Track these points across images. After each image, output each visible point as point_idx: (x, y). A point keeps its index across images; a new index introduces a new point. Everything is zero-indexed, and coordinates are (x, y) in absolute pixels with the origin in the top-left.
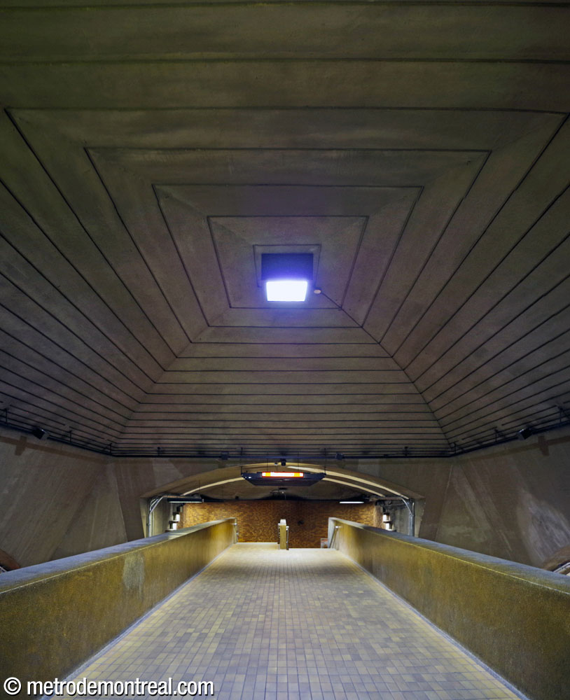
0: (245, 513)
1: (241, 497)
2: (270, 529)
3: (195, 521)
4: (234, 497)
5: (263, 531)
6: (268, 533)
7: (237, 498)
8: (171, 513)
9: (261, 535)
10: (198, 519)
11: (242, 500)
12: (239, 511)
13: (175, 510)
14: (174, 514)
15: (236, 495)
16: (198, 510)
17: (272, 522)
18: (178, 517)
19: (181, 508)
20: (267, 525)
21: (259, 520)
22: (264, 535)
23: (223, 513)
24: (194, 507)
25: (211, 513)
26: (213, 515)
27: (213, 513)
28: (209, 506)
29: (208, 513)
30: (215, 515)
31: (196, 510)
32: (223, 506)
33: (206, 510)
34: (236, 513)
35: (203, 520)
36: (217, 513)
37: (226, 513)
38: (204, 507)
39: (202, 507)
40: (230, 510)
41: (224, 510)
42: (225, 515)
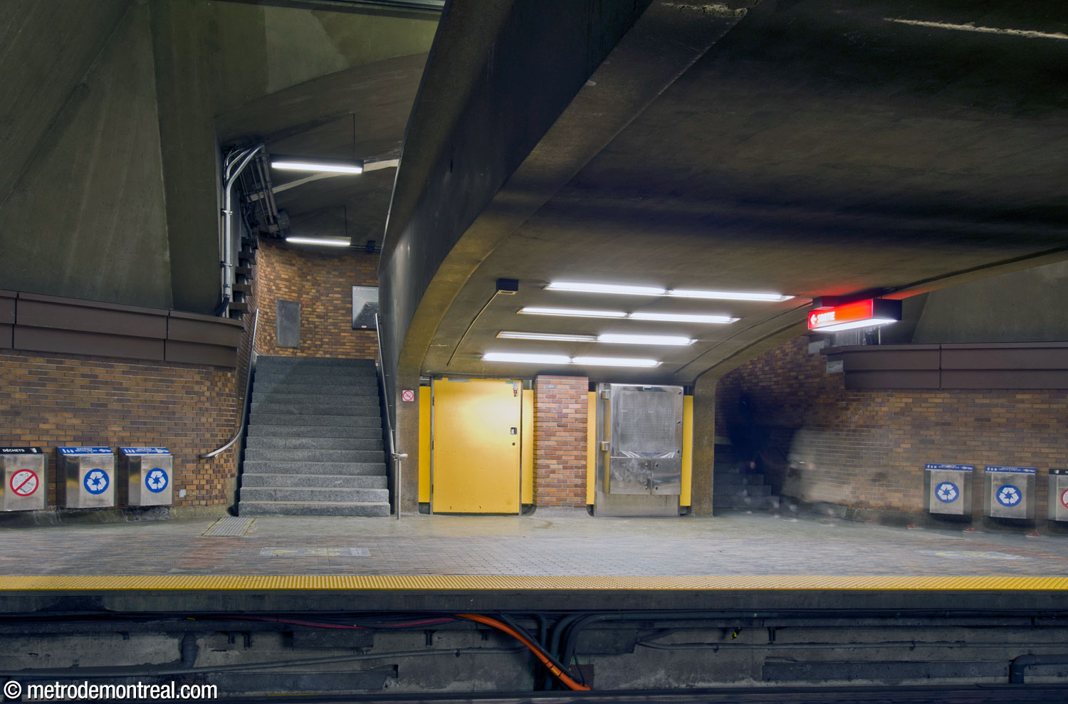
23: (336, 279)
24: (269, 256)
25: (306, 277)
26: (310, 284)
27: (309, 277)
28: (303, 260)
29: (299, 276)
30: (315, 283)
31: (273, 264)
32: (335, 264)
33: (295, 268)
34: (368, 281)
35: (289, 294)
36: (318, 278)
37: (341, 280)
38: (291, 261)
39: (286, 260)
40: (352, 274)
41: (336, 273)
42: (339, 285)
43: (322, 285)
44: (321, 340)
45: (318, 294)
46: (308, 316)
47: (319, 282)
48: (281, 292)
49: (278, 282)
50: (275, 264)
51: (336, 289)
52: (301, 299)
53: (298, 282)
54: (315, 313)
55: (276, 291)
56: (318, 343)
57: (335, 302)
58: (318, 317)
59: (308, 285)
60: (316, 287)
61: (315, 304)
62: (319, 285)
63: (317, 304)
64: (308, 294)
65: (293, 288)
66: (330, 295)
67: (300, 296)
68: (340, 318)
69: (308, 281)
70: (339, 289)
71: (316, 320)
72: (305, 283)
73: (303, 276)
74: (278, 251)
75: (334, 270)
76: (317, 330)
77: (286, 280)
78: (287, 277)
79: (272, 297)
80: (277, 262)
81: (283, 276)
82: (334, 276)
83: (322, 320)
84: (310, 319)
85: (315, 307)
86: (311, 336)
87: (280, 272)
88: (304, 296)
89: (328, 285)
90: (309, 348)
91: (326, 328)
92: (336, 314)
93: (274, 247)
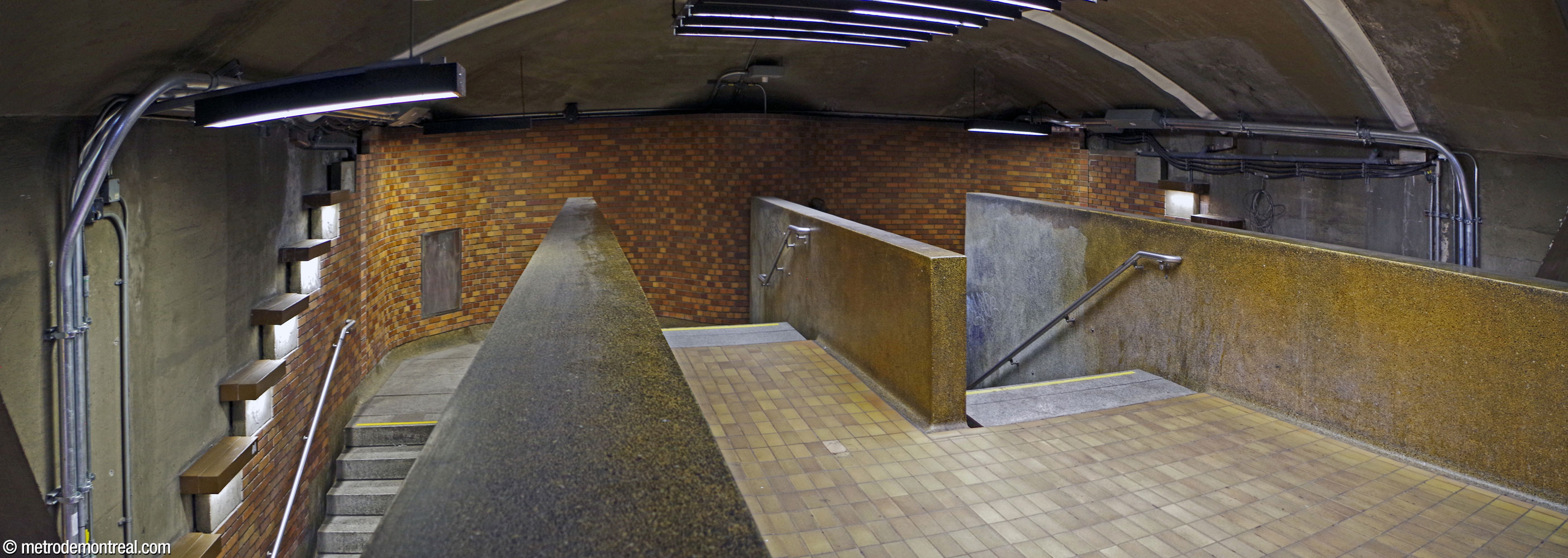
0: (598, 171)
1: (585, 107)
2: (703, 240)
3: (410, 222)
4: (558, 106)
5: (672, 249)
6: (693, 256)
7: (571, 107)
8: (294, 198)
9: (663, 262)
10: (424, 214)
11: (589, 118)
12: (576, 167)
13: (319, 184)
14: (312, 205)
15: (569, 96)
16: (422, 175)
17: (711, 208)
18: (329, 216)
19: (347, 170)
20: (692, 221)
21: (653, 199)
22: (677, 267)
23: (517, 175)
24: (408, 160)
25: (471, 179)
26: (477, 189)
27: (476, 179)
28: (466, 150)
29: (459, 182)
30: (486, 187)
31: (414, 172)
32: (517, 147)
33: (452, 169)
34: (567, 173)
35: (443, 217)
36: (490, 178)
37: (525, 175)
38: (446, 157)
39: (438, 158)
40: (541, 163)
41: (518, 164)
42: (523, 184)
43: (497, 188)
44: (495, 286)
45: (489, 206)
46: (475, 247)
47: (493, 184)
48: (428, 219)
49: (423, 202)
50: (418, 172)
51: (518, 192)
52: (464, 220)
53: (458, 192)
54: (486, 240)
55: (421, 220)
56: (491, 291)
57: (517, 215)
58: (492, 245)
59: (473, 192)
60: (487, 194)
61: (484, 224)
62: (492, 189)
63: (489, 222)
64: (474, 208)
65: (450, 204)
66: (509, 204)
67: (461, 214)
68: (524, 243)
69: (474, 185)
70: (522, 192)
71: (488, 251)
72: (469, 190)
73: (466, 179)
74: (422, 148)
75: (515, 159)
76: (489, 269)
77: (438, 194)
78: (438, 188)
79: (413, 233)
80: (421, 166)
81: (432, 189)
82: (515, 168)
83: (497, 250)
84: (478, 253)
85: (485, 228)
86: (479, 281)
87: (427, 183)
88: (468, 213)
89: (507, 187)
90: (476, 305)
91: (503, 263)
92: (518, 237)
93: (416, 142)
